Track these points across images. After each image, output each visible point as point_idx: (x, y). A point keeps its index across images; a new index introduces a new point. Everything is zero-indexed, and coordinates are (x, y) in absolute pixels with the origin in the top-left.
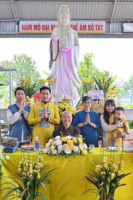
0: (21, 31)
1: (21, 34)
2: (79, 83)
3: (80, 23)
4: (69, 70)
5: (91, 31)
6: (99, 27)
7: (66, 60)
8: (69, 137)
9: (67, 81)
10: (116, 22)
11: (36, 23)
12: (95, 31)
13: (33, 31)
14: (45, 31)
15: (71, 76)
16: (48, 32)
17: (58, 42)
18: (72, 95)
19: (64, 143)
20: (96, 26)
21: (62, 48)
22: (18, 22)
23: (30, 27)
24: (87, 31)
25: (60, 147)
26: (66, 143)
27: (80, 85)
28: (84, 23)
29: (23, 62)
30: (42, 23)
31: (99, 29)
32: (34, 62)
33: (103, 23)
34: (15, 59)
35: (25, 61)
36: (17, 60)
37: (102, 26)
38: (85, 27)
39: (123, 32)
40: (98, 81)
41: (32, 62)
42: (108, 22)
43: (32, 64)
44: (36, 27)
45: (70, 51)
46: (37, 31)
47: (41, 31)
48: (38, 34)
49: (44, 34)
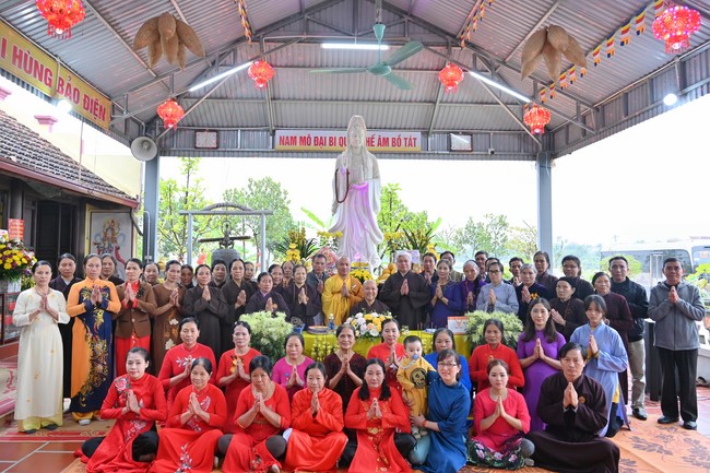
0: (278, 146)
1: (277, 152)
2: (380, 237)
3: (377, 134)
4: (364, 217)
5: (397, 149)
6: (411, 142)
7: (359, 201)
8: (375, 314)
9: (361, 235)
10: (439, 133)
11: (304, 133)
12: (403, 148)
13: (298, 146)
14: (318, 148)
15: (368, 226)
16: (324, 148)
17: (348, 174)
18: (368, 256)
19: (368, 322)
20: (406, 139)
21: (354, 182)
22: (274, 131)
23: (294, 140)
24: (390, 148)
25: (364, 327)
26: (371, 321)
27: (382, 241)
28: (384, 134)
29: (264, 193)
30: (314, 134)
31: (410, 144)
32: (285, 193)
33: (418, 135)
34: (249, 186)
35: (269, 190)
36: (254, 188)
37: (415, 139)
38: (386, 141)
39: (451, 150)
40: (410, 234)
41: (282, 191)
42: (426, 133)
43: (282, 196)
44: (303, 140)
45: (366, 188)
46: (307, 148)
47: (312, 147)
48: (307, 152)
49: (317, 152)
